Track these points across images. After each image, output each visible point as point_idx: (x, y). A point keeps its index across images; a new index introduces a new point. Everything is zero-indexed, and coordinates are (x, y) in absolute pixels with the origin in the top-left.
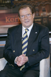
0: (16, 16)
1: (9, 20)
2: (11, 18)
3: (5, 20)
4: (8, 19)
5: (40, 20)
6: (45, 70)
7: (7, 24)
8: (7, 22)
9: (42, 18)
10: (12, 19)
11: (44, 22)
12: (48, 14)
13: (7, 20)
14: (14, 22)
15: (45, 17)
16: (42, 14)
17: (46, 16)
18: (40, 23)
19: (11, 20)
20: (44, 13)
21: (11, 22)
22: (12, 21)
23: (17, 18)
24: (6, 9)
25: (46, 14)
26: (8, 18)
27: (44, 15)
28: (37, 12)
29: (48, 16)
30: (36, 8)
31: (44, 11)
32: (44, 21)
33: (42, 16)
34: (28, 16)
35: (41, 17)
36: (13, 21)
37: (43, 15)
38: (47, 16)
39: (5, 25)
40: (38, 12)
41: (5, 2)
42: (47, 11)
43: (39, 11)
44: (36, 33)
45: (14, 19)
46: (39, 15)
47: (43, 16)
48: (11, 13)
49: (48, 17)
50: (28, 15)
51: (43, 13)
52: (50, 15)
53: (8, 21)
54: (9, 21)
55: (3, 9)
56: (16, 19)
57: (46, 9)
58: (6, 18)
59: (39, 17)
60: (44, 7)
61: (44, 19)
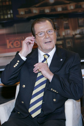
0: (23, 38)
1: (12, 44)
2: (14, 41)
3: (5, 45)
4: (11, 43)
5: (61, 42)
8: (8, 47)
9: (64, 39)
10: (17, 43)
11: (68, 45)
12: (74, 33)
13: (9, 45)
15: (69, 38)
16: (63, 34)
17: (70, 36)
18: (61, 47)
19: (15, 45)
22: (17, 45)
25: (70, 32)
26: (9, 42)
27: (68, 34)
29: (74, 36)
31: (67, 28)
32: (67, 44)
33: (64, 36)
35: (62, 37)
36: (19, 46)
37: (66, 35)
38: (72, 36)
39: (5, 52)
40: (58, 30)
41: (4, 17)
42: (71, 28)
45: (19, 43)
46: (59, 35)
47: (66, 37)
48: (14, 33)
51: (65, 32)
52: (76, 34)
53: (10, 47)
54: (12, 47)
57: (70, 26)
58: (8, 41)
59: (59, 38)
60: (67, 22)
61: (67, 40)
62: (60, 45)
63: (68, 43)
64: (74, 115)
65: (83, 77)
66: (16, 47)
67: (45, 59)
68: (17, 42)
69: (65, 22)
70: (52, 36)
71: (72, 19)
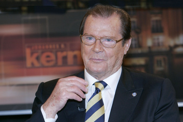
0: (63, 46)
1: (38, 59)
2: (43, 53)
3: (22, 59)
4: (35, 55)
8: (28, 64)
9: (150, 54)
10: (48, 56)
11: (158, 69)
12: (171, 42)
13: (30, 60)
14: (55, 65)
15: (160, 53)
16: (149, 43)
17: (163, 49)
18: (143, 71)
19: (43, 60)
20: (156, 37)
21: (43, 67)
22: (48, 61)
23: (64, 54)
24: (26, 22)
25: (165, 41)
26: (32, 54)
27: (159, 45)
29: (172, 49)
31: (158, 30)
32: (155, 65)
33: (150, 48)
34: (107, 43)
35: (145, 50)
36: (51, 64)
37: (154, 45)
38: (168, 49)
39: (22, 75)
40: (138, 33)
44: (134, 94)
45: (53, 57)
46: (140, 46)
47: (155, 49)
48: (43, 36)
49: (170, 52)
50: (109, 40)
51: (153, 39)
52: (176, 46)
53: (33, 64)
54: (37, 64)
55: (18, 23)
56: (60, 55)
58: (28, 51)
59: (139, 51)
61: (158, 58)
62: (141, 66)
63: (159, 63)
66: (46, 64)
68: (49, 54)
69: (155, 18)
71: (170, 12)
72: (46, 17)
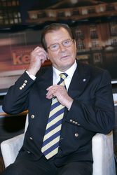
1: (20, 59)
2: (23, 55)
3: (11, 60)
4: (19, 57)
5: (86, 57)
6: (104, 160)
7: (15, 69)
8: (15, 63)
9: (91, 52)
10: (27, 57)
11: (96, 61)
12: (104, 44)
13: (15, 61)
15: (97, 51)
16: (90, 45)
17: (99, 49)
18: (87, 63)
19: (24, 60)
20: (94, 41)
21: (25, 64)
22: (27, 60)
24: (12, 37)
25: (99, 43)
26: (17, 56)
27: (96, 46)
28: (79, 40)
29: (104, 48)
30: (77, 32)
31: (94, 37)
33: (90, 48)
35: (88, 50)
37: (93, 46)
38: (102, 48)
39: (11, 70)
40: (82, 40)
41: (9, 22)
42: (100, 37)
43: (83, 38)
46: (84, 47)
47: (93, 49)
48: (23, 44)
49: (103, 50)
51: (92, 43)
52: (107, 46)
53: (17, 62)
54: (20, 63)
55: (7, 37)
57: (99, 34)
58: (14, 55)
59: (84, 51)
60: (94, 30)
61: (96, 54)
62: (85, 60)
63: (97, 57)
64: (104, 156)
65: (115, 105)
66: (26, 62)
67: (62, 80)
68: (28, 55)
69: (92, 30)
70: (70, 49)
71: (102, 26)
72: (24, 33)
